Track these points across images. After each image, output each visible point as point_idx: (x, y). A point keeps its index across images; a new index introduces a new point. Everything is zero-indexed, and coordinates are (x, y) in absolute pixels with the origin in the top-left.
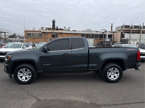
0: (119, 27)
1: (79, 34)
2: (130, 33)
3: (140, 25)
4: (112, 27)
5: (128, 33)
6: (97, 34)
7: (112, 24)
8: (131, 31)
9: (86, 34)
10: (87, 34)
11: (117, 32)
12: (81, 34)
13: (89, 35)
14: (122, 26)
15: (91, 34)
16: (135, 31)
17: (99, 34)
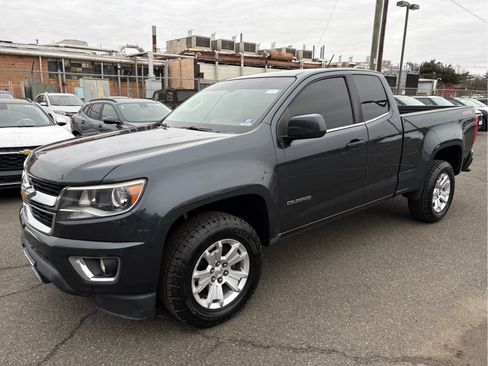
0: (178, 40)
1: (37, 57)
2: (214, 63)
3: (234, 38)
4: (154, 37)
5: (207, 62)
6: (113, 63)
7: (154, 28)
8: (217, 57)
9: (66, 59)
10: (70, 59)
11: (176, 58)
12: (43, 57)
13: (80, 66)
14: (189, 40)
15: (86, 61)
16: (227, 59)
17: (121, 63)
